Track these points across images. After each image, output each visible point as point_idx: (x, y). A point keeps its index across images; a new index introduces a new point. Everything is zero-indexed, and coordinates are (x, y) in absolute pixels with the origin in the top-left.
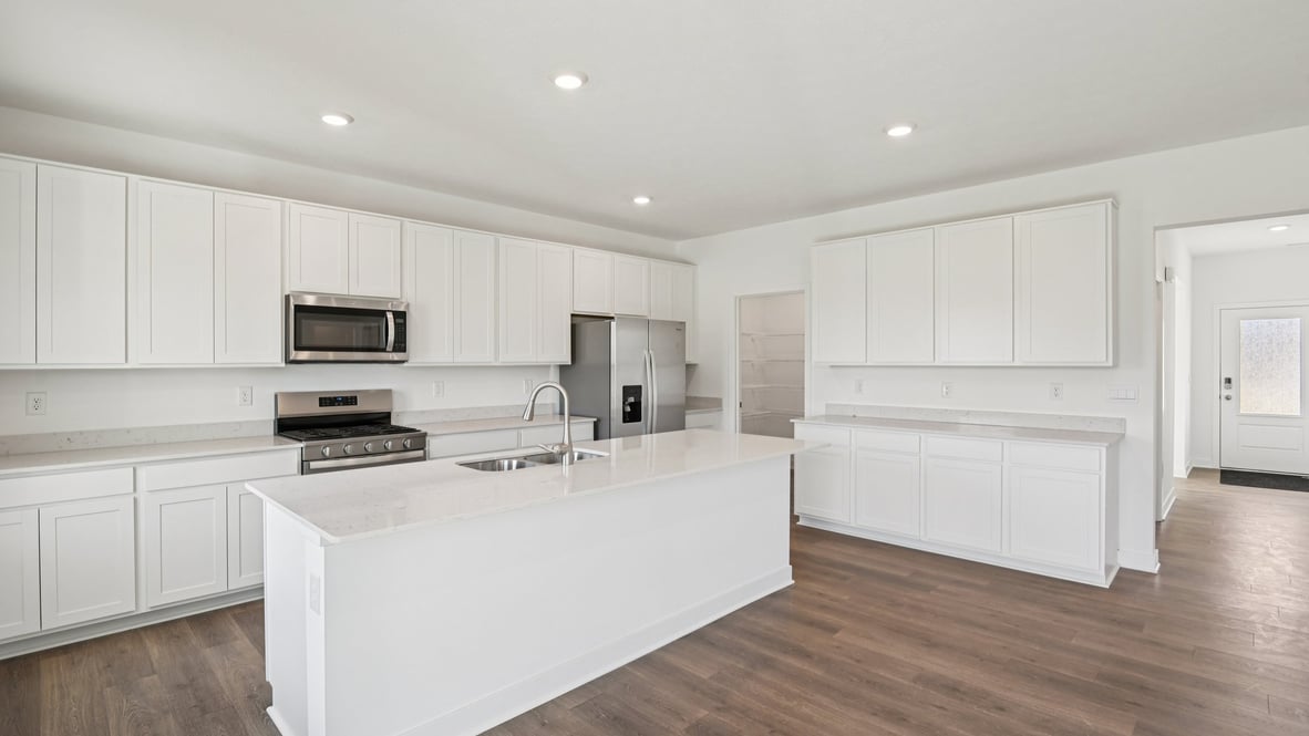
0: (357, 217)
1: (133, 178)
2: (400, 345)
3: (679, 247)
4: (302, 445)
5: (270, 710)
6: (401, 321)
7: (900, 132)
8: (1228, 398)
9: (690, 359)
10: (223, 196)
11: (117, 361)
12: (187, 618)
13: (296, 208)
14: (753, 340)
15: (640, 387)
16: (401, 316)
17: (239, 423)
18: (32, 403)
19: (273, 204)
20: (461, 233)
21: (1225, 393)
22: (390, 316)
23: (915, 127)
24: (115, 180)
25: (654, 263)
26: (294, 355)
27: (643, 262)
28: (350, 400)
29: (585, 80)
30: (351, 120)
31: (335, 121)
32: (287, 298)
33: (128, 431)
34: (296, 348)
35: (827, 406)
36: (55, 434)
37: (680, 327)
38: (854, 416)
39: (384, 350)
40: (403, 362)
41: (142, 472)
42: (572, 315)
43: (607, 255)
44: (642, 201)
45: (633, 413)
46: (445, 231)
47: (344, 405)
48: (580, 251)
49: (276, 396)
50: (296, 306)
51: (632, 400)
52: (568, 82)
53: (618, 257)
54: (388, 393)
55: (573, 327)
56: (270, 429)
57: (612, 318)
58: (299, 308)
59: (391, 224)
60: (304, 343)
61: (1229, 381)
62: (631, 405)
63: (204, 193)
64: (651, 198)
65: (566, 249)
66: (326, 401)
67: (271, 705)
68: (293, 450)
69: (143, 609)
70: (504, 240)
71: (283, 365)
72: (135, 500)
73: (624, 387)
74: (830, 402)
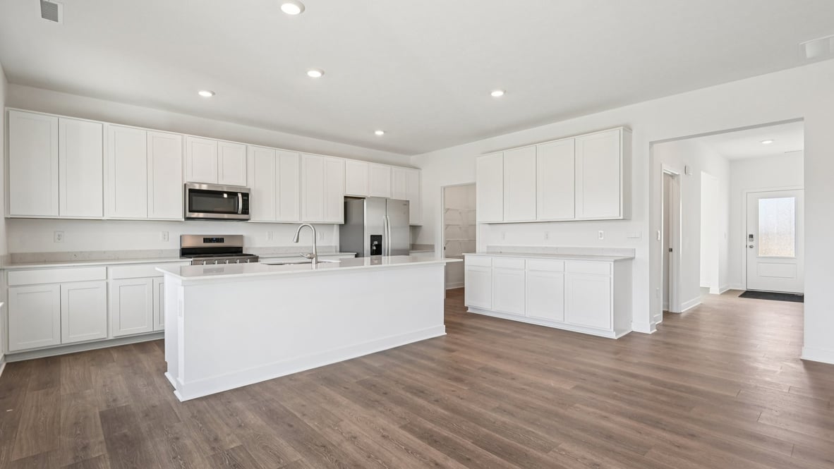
0: (222, 143)
1: (106, 124)
2: (246, 210)
3: (413, 159)
4: (191, 260)
5: (166, 374)
6: (246, 198)
7: (497, 94)
8: (751, 247)
9: (413, 222)
10: (152, 133)
11: (98, 215)
12: (133, 344)
13: (189, 139)
14: (460, 213)
15: (381, 236)
16: (246, 196)
17: (162, 251)
18: (57, 237)
19: (178, 137)
20: (280, 152)
21: (750, 244)
22: (240, 195)
23: (505, 92)
24: (97, 125)
25: (394, 168)
26: (189, 214)
27: (388, 168)
28: (220, 240)
29: (323, 73)
30: (214, 94)
31: (205, 94)
32: (185, 185)
33: (105, 252)
34: (190, 211)
35: (488, 247)
36: (68, 252)
37: (406, 203)
38: (501, 252)
39: (237, 213)
40: (247, 220)
41: (111, 270)
42: (345, 197)
43: (365, 164)
44: (379, 133)
45: (377, 250)
46: (270, 151)
47: (217, 242)
48: (349, 161)
49: (181, 237)
50: (190, 190)
51: (376, 243)
52: (314, 74)
53: (373, 165)
54: (241, 237)
55: (346, 204)
56: (178, 254)
57: (364, 198)
58: (191, 191)
59: (242, 147)
60: (194, 208)
61: (751, 236)
62: (376, 245)
63: (141, 132)
64: (384, 132)
65: (341, 160)
66: (206, 240)
67: (166, 371)
68: (187, 262)
69: (111, 337)
70: (305, 156)
71: (184, 220)
72: (107, 284)
73: (372, 236)
74: (490, 245)
